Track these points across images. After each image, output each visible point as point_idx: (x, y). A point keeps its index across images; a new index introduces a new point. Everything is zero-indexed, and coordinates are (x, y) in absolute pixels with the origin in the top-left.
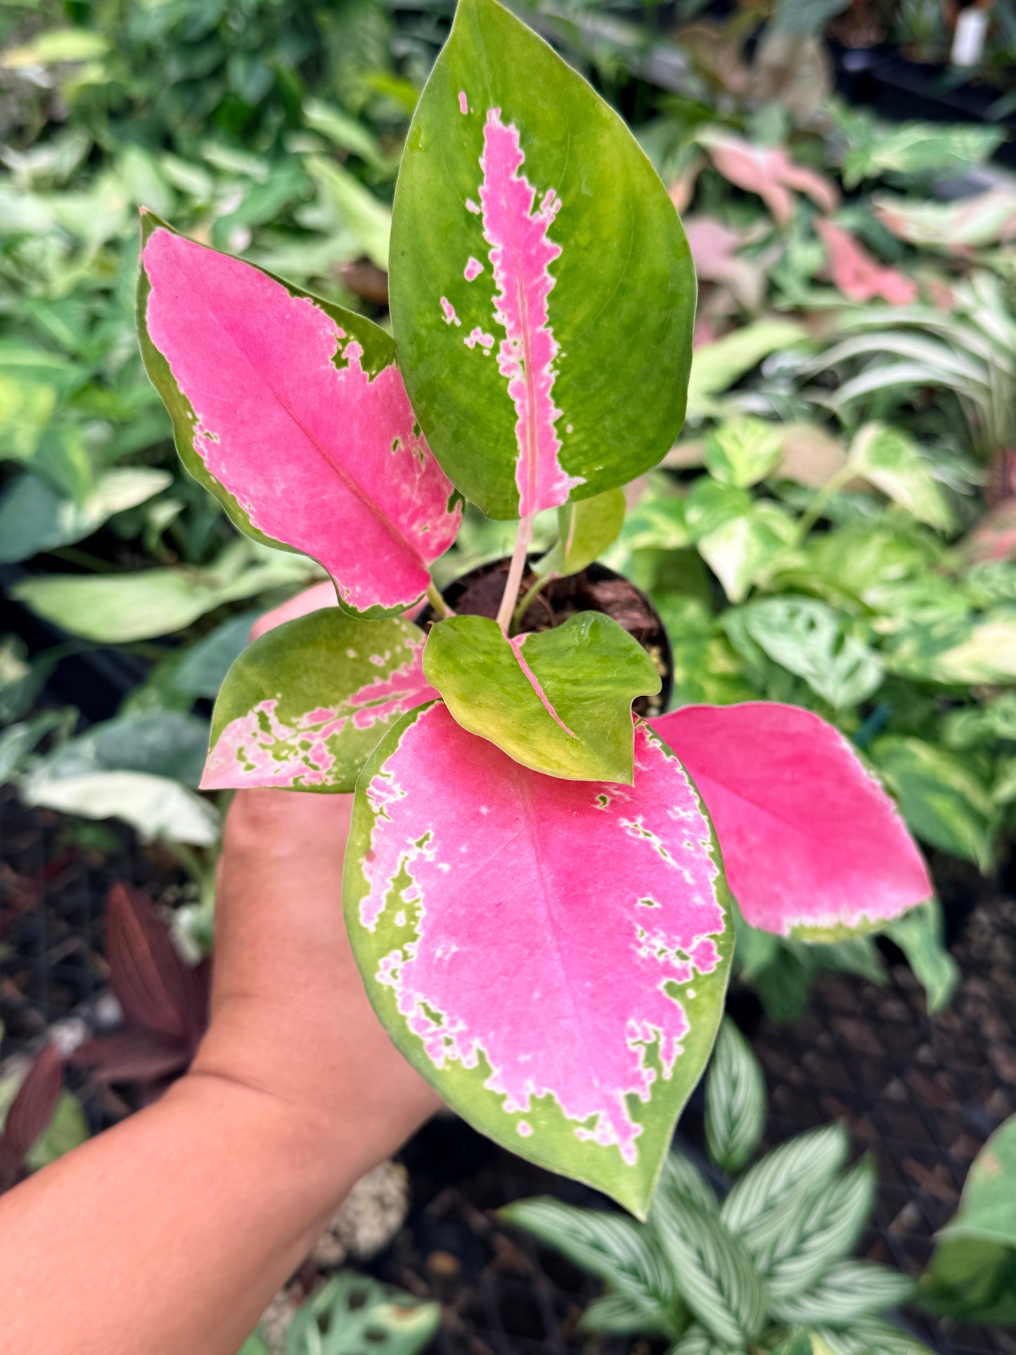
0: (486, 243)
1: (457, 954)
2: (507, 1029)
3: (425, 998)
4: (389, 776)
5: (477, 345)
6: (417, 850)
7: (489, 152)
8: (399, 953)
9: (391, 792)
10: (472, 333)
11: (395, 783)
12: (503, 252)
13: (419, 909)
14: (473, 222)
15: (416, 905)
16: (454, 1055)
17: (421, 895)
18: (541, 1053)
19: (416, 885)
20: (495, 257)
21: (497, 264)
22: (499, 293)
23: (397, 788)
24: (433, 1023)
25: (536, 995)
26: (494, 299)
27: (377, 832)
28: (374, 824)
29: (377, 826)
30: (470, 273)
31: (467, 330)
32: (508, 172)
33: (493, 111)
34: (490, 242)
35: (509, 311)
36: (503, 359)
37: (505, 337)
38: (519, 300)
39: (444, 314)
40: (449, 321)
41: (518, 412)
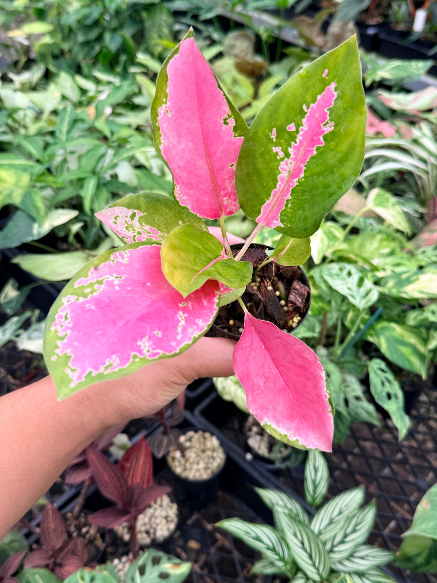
0: (302, 123)
1: (92, 310)
3: (69, 312)
4: (127, 254)
5: (277, 153)
6: (114, 278)
7: (324, 95)
8: (76, 297)
9: (123, 258)
10: (277, 147)
11: (127, 257)
12: (306, 131)
13: (96, 292)
14: (303, 114)
16: (59, 330)
17: (101, 290)
18: (81, 346)
19: (103, 286)
20: (302, 130)
21: (301, 133)
22: (296, 142)
23: (126, 259)
24: (64, 319)
26: (293, 143)
27: (105, 265)
28: (106, 261)
29: (107, 263)
30: (290, 128)
31: (276, 145)
32: (326, 106)
33: (334, 84)
34: (303, 124)
35: (296, 151)
36: (283, 164)
37: (288, 158)
38: (301, 151)
39: (272, 134)
40: (272, 137)
41: (277, 186)
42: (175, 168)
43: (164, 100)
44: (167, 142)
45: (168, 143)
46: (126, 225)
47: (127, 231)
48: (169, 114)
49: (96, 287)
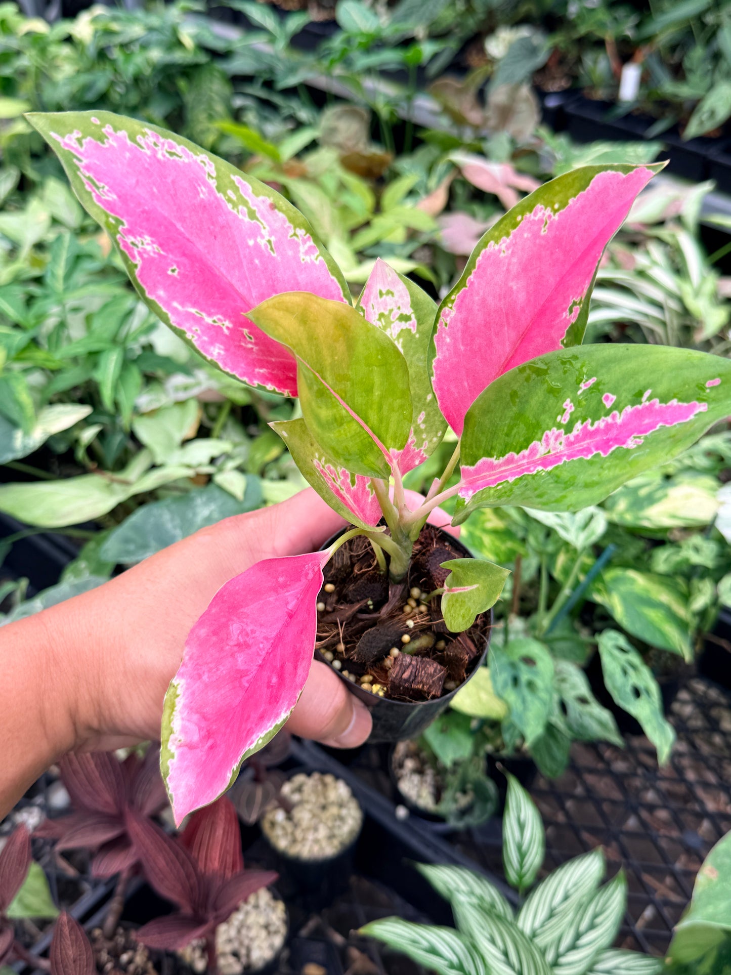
0: (623, 408)
1: (199, 194)
2: (146, 166)
3: (184, 161)
4: (316, 259)
5: (565, 410)
6: (267, 237)
7: (680, 407)
8: (214, 175)
9: (306, 253)
10: (572, 404)
11: (311, 260)
12: (616, 423)
13: (233, 208)
14: (638, 396)
15: (236, 210)
16: (147, 138)
17: (240, 217)
18: (125, 162)
19: (247, 219)
20: (614, 417)
21: (609, 419)
22: (592, 424)
23: (307, 259)
24: (169, 150)
25: (155, 190)
26: (590, 420)
27: (285, 221)
28: (290, 222)
29: (288, 224)
30: (607, 398)
31: (577, 403)
33: (706, 407)
34: (624, 411)
35: (581, 435)
36: (553, 433)
37: (566, 433)
38: (586, 442)
39: (587, 381)
40: (582, 385)
41: (521, 454)
42: (478, 294)
43: (556, 206)
44: (505, 255)
45: (506, 257)
46: (386, 313)
47: (377, 317)
48: (543, 230)
49: (242, 209)
